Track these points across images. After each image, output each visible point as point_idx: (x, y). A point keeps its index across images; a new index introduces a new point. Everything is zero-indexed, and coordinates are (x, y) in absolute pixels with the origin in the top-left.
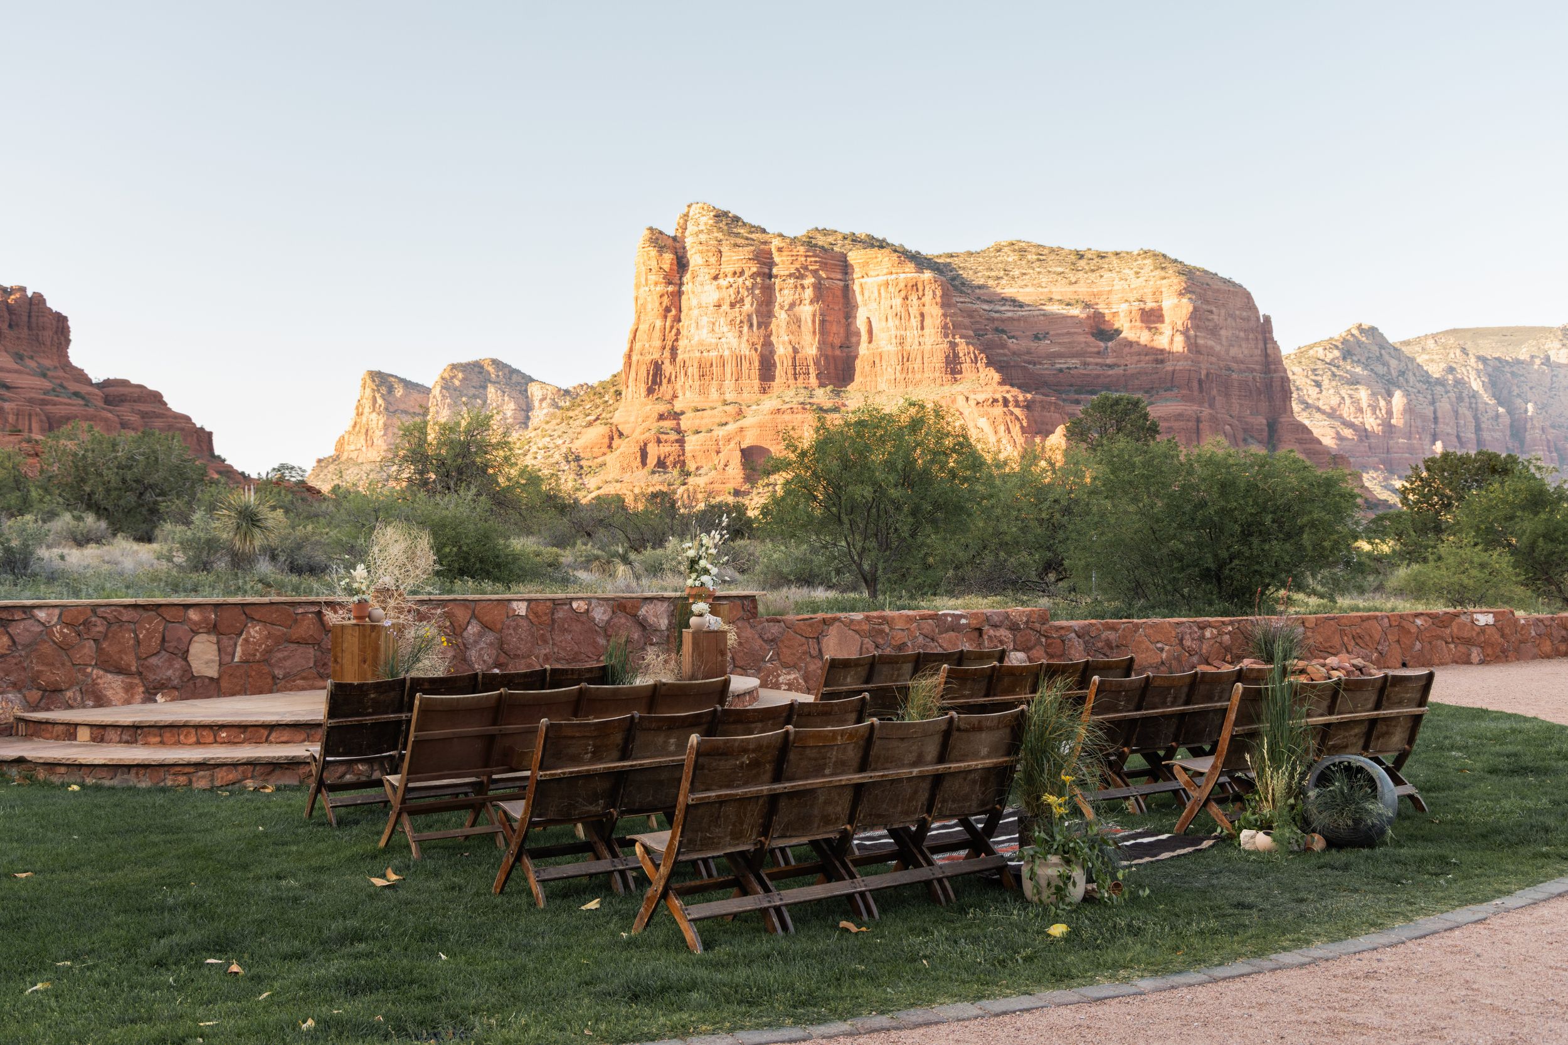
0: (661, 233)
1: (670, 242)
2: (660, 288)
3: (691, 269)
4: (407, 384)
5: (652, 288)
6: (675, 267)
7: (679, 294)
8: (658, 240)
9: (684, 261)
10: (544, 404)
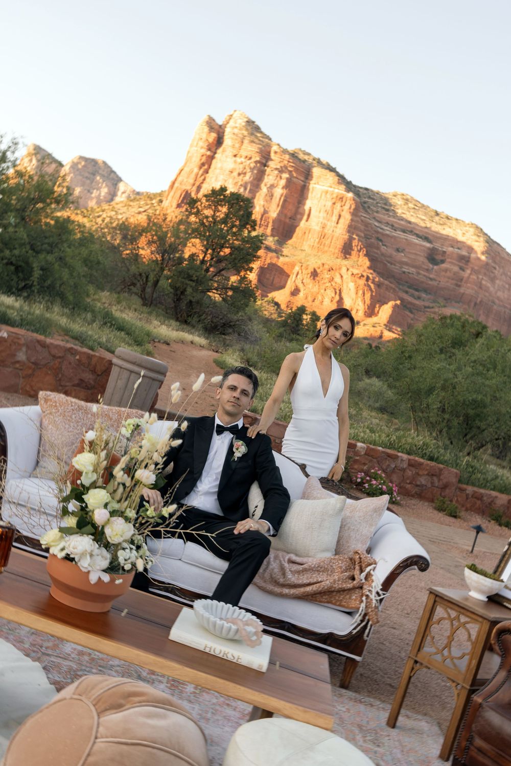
0: (214, 120)
1: (217, 127)
2: (203, 151)
3: (224, 146)
4: (52, 158)
5: (199, 149)
6: (215, 142)
7: (212, 158)
8: (211, 124)
9: (221, 141)
10: (124, 195)
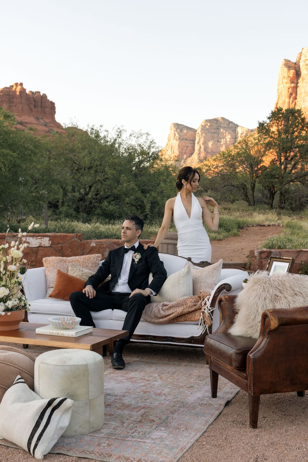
0: (289, 61)
1: (293, 65)
2: (288, 85)
3: (302, 76)
4: (188, 128)
5: (285, 85)
6: (295, 76)
7: (296, 87)
8: (288, 65)
9: (299, 73)
10: (243, 135)
